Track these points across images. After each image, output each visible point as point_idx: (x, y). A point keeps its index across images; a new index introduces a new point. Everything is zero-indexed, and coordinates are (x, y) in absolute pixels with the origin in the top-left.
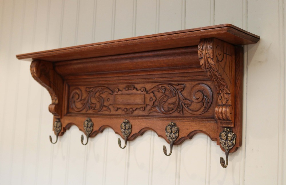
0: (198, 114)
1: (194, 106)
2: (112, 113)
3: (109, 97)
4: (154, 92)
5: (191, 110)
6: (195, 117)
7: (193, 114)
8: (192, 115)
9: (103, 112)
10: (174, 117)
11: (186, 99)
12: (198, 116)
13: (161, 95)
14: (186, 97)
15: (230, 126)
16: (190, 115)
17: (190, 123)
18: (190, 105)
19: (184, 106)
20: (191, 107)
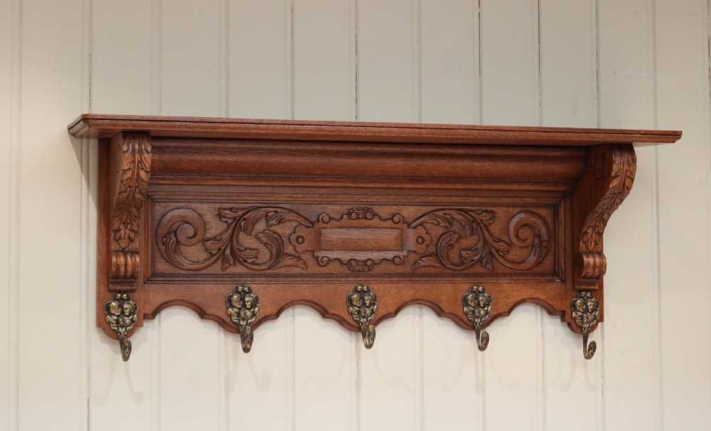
0: (524, 268)
1: (515, 254)
2: (310, 271)
3: (301, 234)
4: (424, 224)
5: (509, 261)
6: (519, 275)
7: (514, 269)
8: (512, 271)
9: (283, 270)
10: (476, 275)
11: (500, 241)
12: (525, 272)
13: (444, 231)
14: (499, 237)
15: (592, 287)
16: (508, 271)
17: (515, 285)
18: (508, 252)
19: (496, 254)
20: (510, 256)
